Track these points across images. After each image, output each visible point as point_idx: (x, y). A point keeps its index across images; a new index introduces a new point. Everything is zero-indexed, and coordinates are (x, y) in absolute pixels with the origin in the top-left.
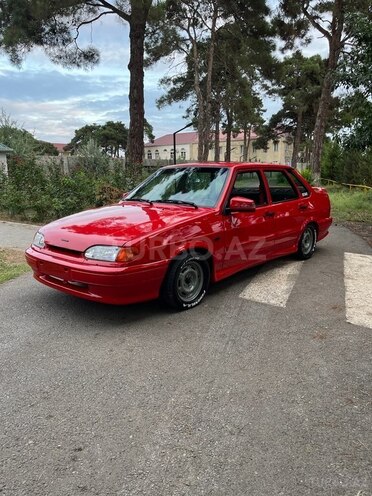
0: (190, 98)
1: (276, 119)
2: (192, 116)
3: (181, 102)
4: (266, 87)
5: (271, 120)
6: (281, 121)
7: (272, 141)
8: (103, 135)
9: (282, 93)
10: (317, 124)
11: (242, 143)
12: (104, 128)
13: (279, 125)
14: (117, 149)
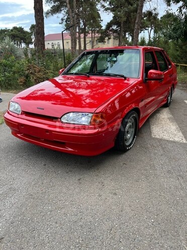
0: (63, 12)
1: (109, 25)
2: (65, 23)
3: (58, 15)
4: (103, 6)
5: (107, 26)
6: (111, 26)
7: (107, 38)
8: (12, 35)
9: (113, 10)
10: (136, 27)
11: (91, 39)
12: (12, 30)
13: (111, 28)
14: (21, 43)
